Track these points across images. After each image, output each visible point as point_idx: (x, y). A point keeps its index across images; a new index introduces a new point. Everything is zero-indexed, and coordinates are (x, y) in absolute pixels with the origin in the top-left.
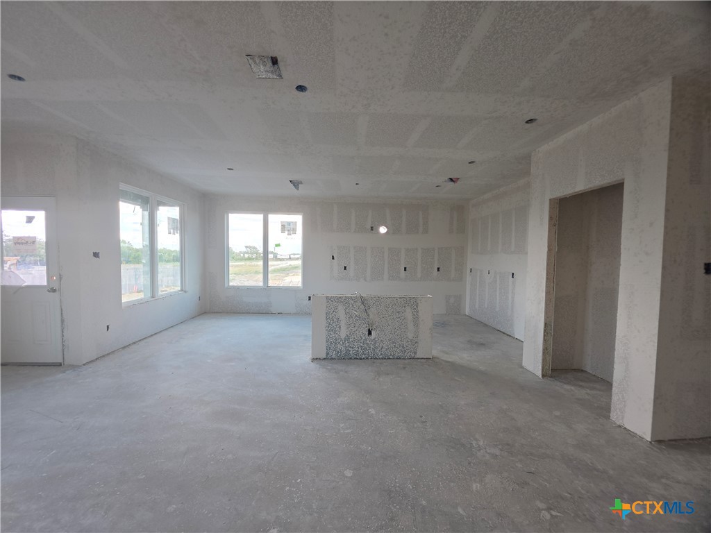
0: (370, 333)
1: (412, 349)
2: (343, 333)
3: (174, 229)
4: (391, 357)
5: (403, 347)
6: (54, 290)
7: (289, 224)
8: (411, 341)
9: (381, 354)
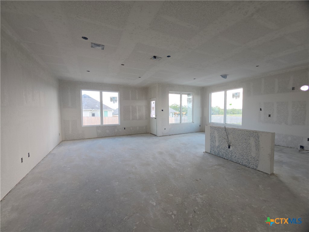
0: (229, 147)
1: (254, 164)
2: (217, 144)
3: (189, 102)
4: (241, 164)
5: (248, 160)
6: (156, 118)
7: (236, 94)
8: (254, 158)
9: (235, 160)
